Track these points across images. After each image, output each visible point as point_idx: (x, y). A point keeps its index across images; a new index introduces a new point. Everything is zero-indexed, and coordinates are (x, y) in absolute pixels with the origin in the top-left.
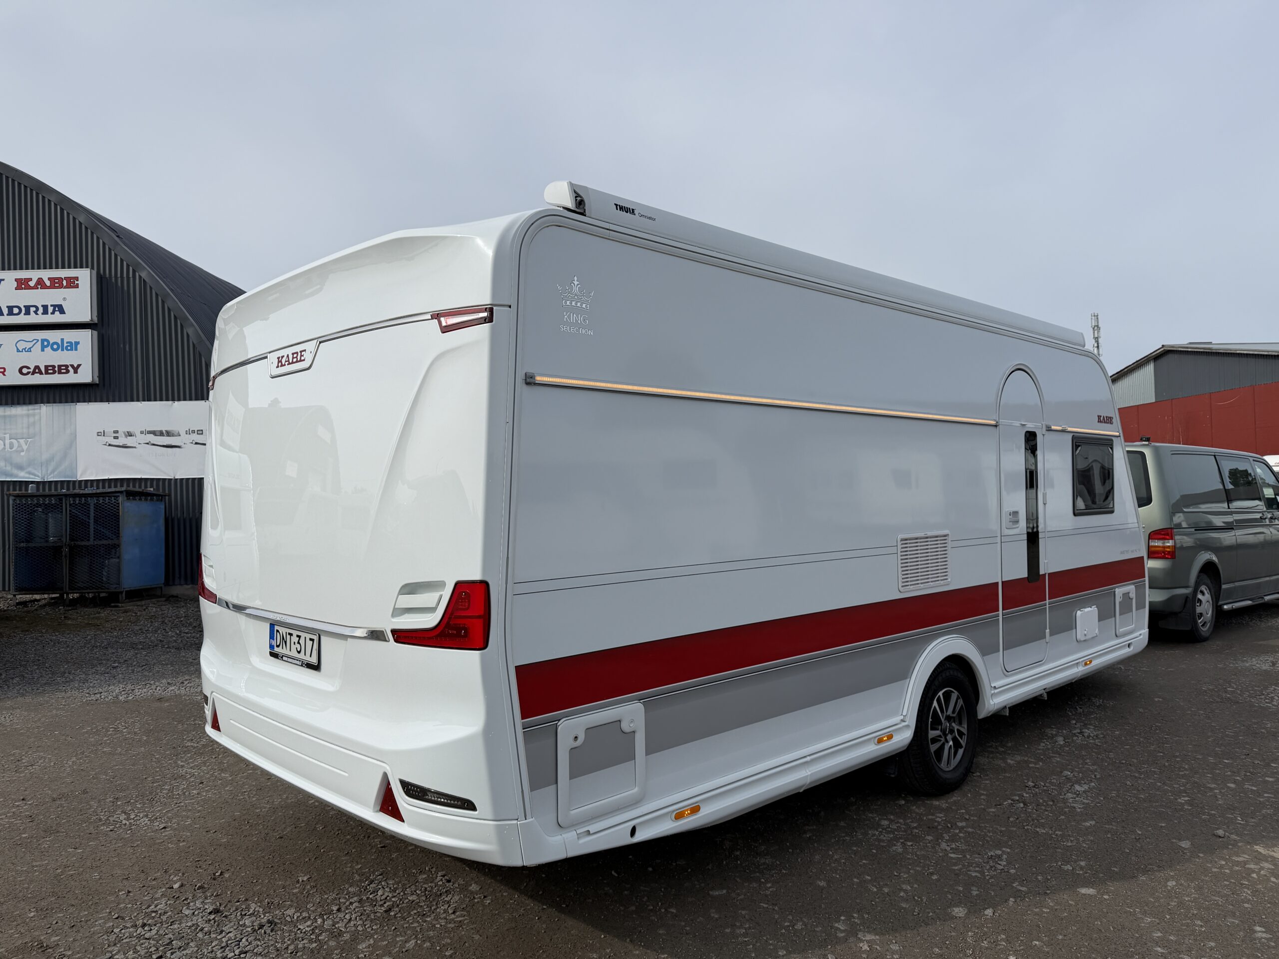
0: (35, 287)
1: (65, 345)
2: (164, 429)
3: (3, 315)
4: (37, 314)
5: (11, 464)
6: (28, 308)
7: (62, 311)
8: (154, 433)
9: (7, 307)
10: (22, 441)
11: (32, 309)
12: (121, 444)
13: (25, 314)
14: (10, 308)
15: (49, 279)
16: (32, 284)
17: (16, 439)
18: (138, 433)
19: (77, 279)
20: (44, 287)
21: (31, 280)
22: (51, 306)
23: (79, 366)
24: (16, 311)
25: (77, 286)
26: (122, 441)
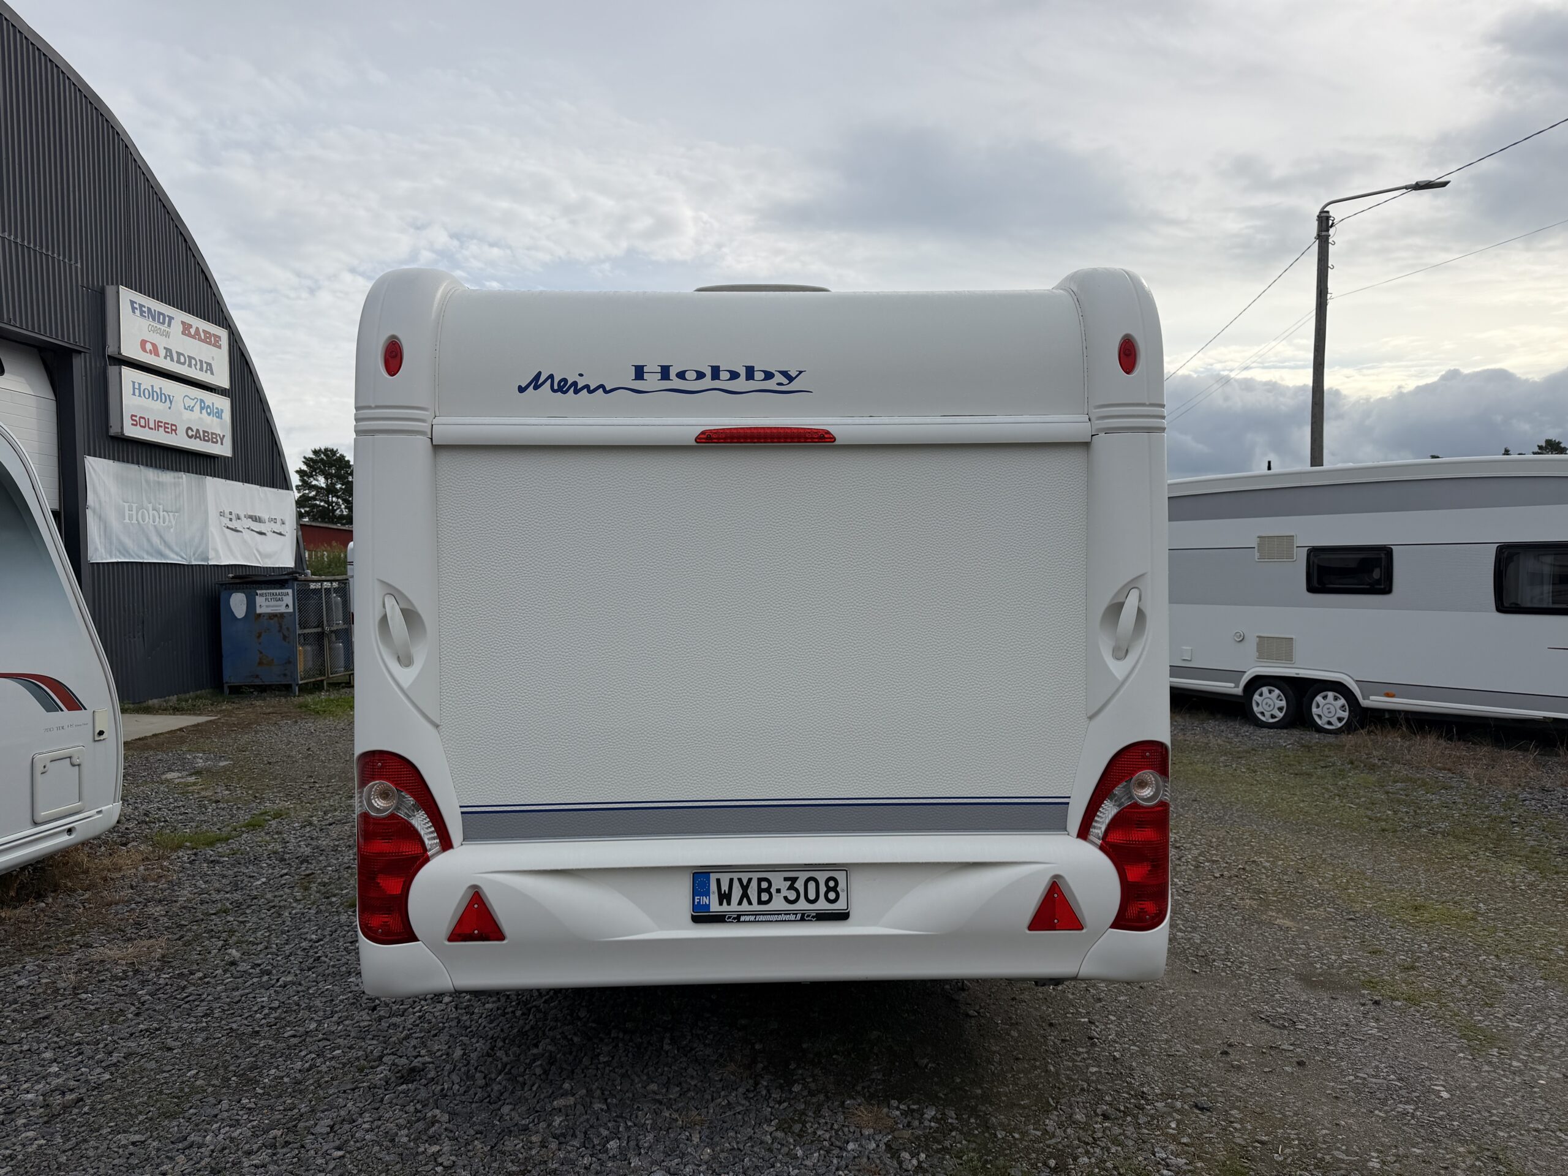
0: (193, 337)
1: (215, 411)
2: (257, 515)
3: (173, 361)
4: (196, 369)
5: (165, 542)
6: (190, 358)
7: (212, 373)
8: (251, 517)
9: (177, 352)
10: (171, 514)
11: (193, 362)
12: (233, 527)
13: (188, 366)
14: (179, 354)
15: (204, 331)
16: (193, 331)
17: (167, 512)
18: (242, 517)
19: (220, 337)
20: (200, 340)
21: (191, 326)
22: (205, 362)
23: (224, 436)
24: (182, 360)
25: (220, 347)
26: (234, 524)
